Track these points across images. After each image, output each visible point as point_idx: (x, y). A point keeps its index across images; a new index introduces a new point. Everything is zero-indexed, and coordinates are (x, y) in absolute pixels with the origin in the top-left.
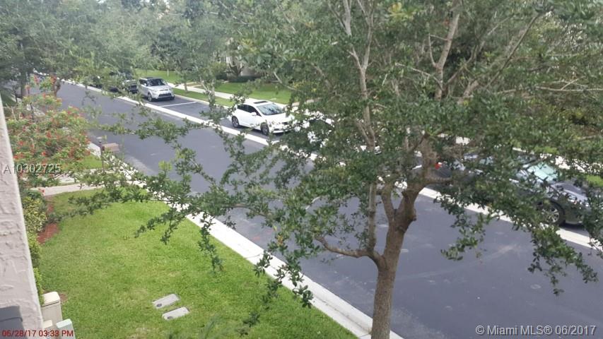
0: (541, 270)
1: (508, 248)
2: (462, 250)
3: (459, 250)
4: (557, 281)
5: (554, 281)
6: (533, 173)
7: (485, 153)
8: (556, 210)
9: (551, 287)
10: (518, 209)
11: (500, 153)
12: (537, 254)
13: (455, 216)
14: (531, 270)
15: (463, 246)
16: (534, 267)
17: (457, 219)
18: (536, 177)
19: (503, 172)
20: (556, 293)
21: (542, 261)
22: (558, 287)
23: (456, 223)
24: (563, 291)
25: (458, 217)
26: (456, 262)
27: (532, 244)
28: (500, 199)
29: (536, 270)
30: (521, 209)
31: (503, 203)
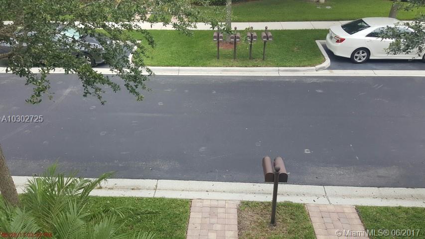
0: (90, 94)
1: (68, 91)
2: (39, 95)
3: (37, 96)
4: (101, 97)
5: (100, 98)
6: (64, 34)
7: (30, 27)
8: (88, 57)
9: (99, 102)
10: (63, 59)
11: (39, 25)
12: (85, 85)
13: (25, 77)
14: (85, 96)
15: (39, 93)
16: (86, 93)
17: (28, 79)
18: (67, 36)
19: (45, 38)
20: (103, 104)
21: (89, 88)
22: (102, 100)
23: (28, 81)
24: (106, 101)
25: (27, 77)
26: (39, 104)
27: (80, 80)
28: (50, 56)
29: (88, 95)
30: (65, 58)
31: (53, 58)
